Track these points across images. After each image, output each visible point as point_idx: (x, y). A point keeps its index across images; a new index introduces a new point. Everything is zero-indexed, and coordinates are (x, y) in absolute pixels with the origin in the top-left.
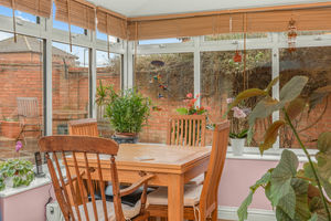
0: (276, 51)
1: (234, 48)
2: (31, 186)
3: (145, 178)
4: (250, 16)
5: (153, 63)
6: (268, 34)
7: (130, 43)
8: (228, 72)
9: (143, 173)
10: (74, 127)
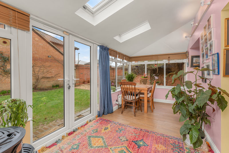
0: (165, 64)
1: (155, 63)
2: (116, 92)
3: (140, 91)
4: (159, 56)
5: (136, 67)
6: (163, 60)
7: (130, 62)
8: (151, 68)
9: (139, 90)
10: (122, 80)
